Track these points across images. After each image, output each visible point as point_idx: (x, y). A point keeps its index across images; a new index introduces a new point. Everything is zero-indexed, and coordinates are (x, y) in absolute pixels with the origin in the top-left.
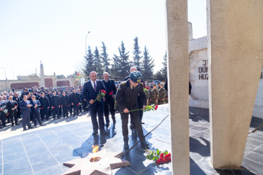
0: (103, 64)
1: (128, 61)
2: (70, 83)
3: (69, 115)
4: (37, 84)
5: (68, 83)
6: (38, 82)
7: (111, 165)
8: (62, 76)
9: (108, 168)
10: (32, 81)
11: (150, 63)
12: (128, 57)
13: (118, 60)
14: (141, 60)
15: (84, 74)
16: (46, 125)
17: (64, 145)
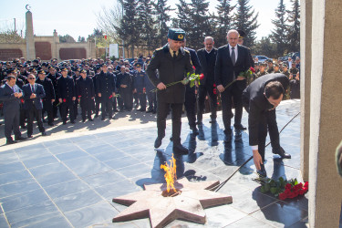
0: (155, 17)
1: (207, 14)
2: (88, 53)
3: (93, 116)
4: (19, 53)
5: (82, 52)
6: (22, 47)
7: (201, 201)
8: (68, 37)
9: (198, 206)
10: (8, 47)
11: (250, 20)
12: (207, 5)
13: (187, 11)
14: (233, 13)
15: (116, 36)
16: (49, 133)
17: (106, 170)
